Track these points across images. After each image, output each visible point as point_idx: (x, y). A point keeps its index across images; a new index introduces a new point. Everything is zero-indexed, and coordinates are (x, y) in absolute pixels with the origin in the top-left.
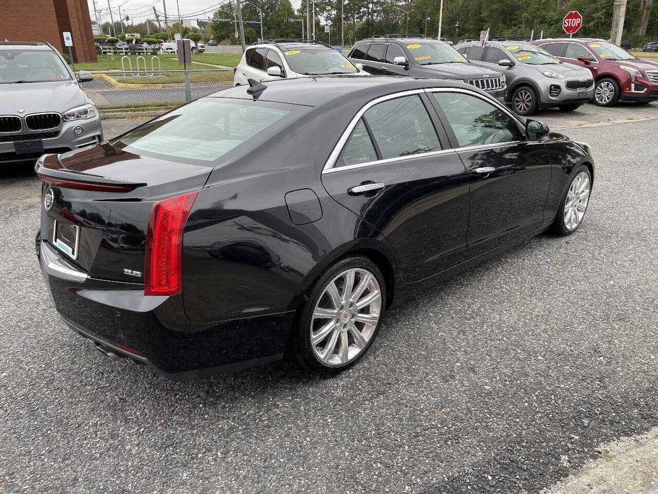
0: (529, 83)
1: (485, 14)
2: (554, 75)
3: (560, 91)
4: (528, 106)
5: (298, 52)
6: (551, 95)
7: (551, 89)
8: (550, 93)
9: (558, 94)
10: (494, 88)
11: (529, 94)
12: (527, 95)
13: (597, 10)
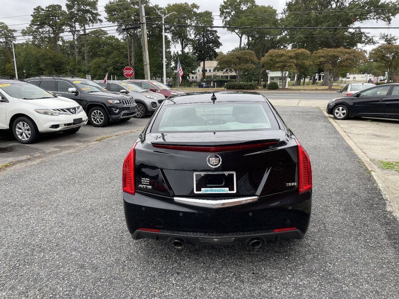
0: (140, 101)
1: (42, 66)
2: (151, 97)
3: (156, 105)
4: (142, 113)
5: (9, 85)
6: (153, 107)
7: (152, 104)
8: (152, 106)
9: (156, 106)
10: (131, 104)
11: (141, 107)
12: (140, 108)
13: (108, 66)
